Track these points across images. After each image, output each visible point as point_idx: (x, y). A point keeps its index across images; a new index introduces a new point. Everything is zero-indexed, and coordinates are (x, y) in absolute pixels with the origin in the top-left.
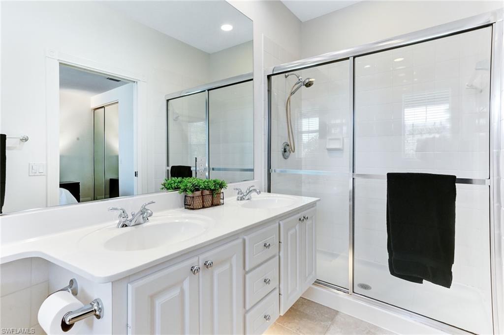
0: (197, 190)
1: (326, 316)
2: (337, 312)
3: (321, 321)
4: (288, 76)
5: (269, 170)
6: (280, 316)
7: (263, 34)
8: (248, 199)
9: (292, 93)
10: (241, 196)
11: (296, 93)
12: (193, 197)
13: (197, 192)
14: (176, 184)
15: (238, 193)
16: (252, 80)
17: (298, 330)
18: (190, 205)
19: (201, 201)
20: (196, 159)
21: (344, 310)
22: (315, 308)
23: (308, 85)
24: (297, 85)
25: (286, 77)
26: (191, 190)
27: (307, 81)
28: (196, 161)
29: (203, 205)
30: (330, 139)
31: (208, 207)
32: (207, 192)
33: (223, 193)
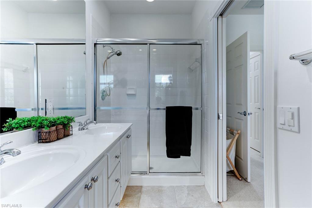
0: (53, 126)
1: (137, 191)
2: (142, 187)
3: (135, 195)
4: (105, 46)
5: (95, 108)
6: (121, 201)
7: (91, 14)
8: (86, 129)
9: (108, 58)
10: (82, 127)
11: (110, 58)
12: (50, 132)
13: (53, 127)
14: (26, 123)
15: (80, 125)
16: (85, 44)
17: (124, 206)
18: (46, 139)
19: (56, 135)
20: (46, 100)
21: (145, 184)
22: (130, 189)
23: (119, 54)
24: (112, 54)
25: (104, 47)
26: (48, 126)
27: (118, 52)
28: (46, 102)
29: (57, 138)
30: (129, 89)
31: (62, 138)
32: (61, 127)
33: (72, 126)
